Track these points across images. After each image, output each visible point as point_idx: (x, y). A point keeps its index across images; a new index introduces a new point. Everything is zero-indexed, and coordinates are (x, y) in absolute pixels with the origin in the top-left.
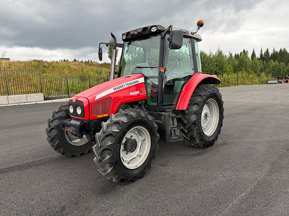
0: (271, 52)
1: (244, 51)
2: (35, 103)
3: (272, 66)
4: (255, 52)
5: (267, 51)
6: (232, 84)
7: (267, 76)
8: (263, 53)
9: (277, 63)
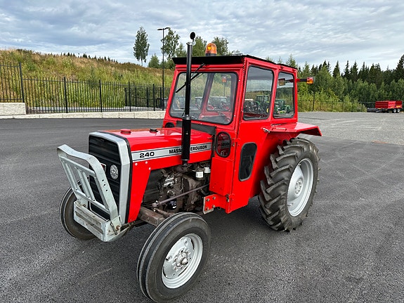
0: (359, 68)
1: (325, 64)
2: (11, 117)
5: (355, 66)
6: (306, 109)
7: (352, 101)
8: (349, 68)
9: (367, 83)
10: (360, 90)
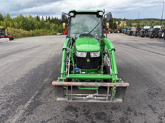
0: (51, 18)
1: (38, 16)
3: (52, 26)
4: (44, 18)
5: (49, 17)
6: (41, 35)
8: (47, 18)
9: (55, 24)
10: (53, 27)
